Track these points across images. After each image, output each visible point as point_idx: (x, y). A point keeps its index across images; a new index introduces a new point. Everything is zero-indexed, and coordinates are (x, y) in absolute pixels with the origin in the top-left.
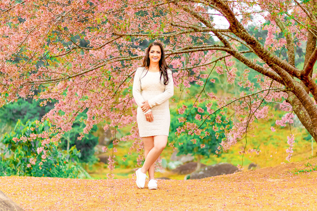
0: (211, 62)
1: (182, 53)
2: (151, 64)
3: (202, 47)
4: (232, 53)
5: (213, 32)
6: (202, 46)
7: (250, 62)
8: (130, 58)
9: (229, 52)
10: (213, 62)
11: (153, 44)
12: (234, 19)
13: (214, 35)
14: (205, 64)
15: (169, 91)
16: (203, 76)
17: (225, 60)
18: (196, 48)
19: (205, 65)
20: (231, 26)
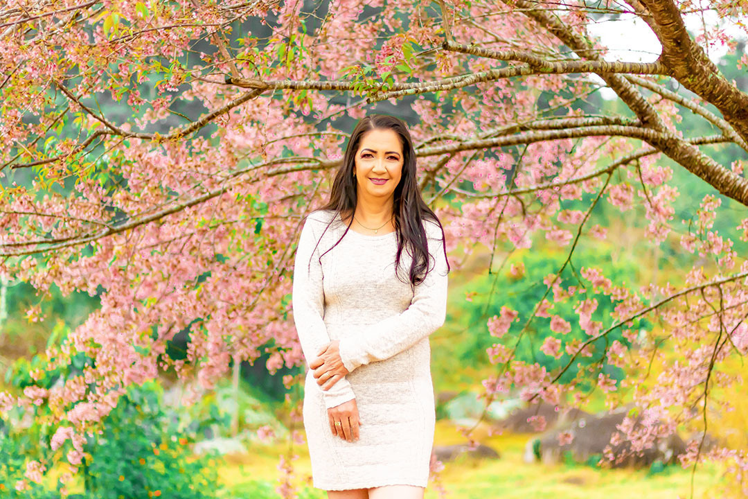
0: (594, 173)
1: (495, 145)
2: (362, 202)
3: (565, 127)
4: (666, 147)
5: (601, 75)
6: (565, 121)
7: (728, 177)
8: (318, 164)
9: (654, 143)
10: (601, 173)
11: (372, 124)
12: (680, 26)
13: (605, 84)
14: (575, 178)
15: (425, 308)
16: (569, 215)
17: (638, 166)
18: (544, 128)
19: (576, 182)
20: (667, 51)
